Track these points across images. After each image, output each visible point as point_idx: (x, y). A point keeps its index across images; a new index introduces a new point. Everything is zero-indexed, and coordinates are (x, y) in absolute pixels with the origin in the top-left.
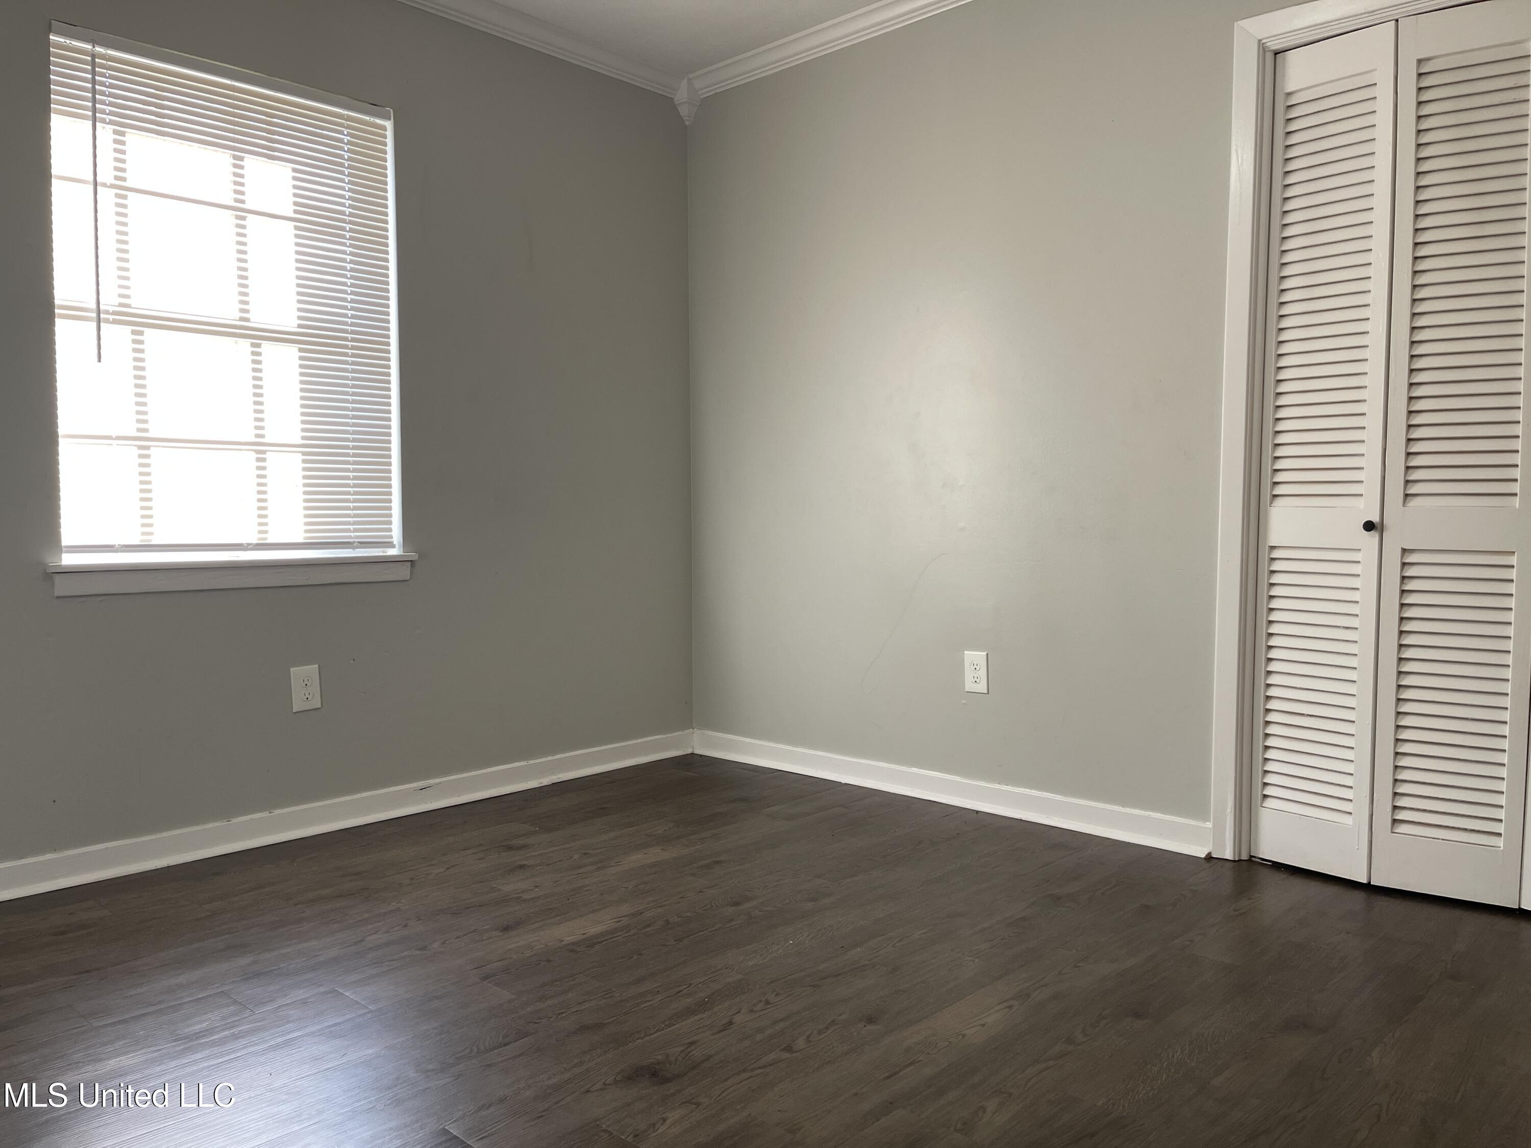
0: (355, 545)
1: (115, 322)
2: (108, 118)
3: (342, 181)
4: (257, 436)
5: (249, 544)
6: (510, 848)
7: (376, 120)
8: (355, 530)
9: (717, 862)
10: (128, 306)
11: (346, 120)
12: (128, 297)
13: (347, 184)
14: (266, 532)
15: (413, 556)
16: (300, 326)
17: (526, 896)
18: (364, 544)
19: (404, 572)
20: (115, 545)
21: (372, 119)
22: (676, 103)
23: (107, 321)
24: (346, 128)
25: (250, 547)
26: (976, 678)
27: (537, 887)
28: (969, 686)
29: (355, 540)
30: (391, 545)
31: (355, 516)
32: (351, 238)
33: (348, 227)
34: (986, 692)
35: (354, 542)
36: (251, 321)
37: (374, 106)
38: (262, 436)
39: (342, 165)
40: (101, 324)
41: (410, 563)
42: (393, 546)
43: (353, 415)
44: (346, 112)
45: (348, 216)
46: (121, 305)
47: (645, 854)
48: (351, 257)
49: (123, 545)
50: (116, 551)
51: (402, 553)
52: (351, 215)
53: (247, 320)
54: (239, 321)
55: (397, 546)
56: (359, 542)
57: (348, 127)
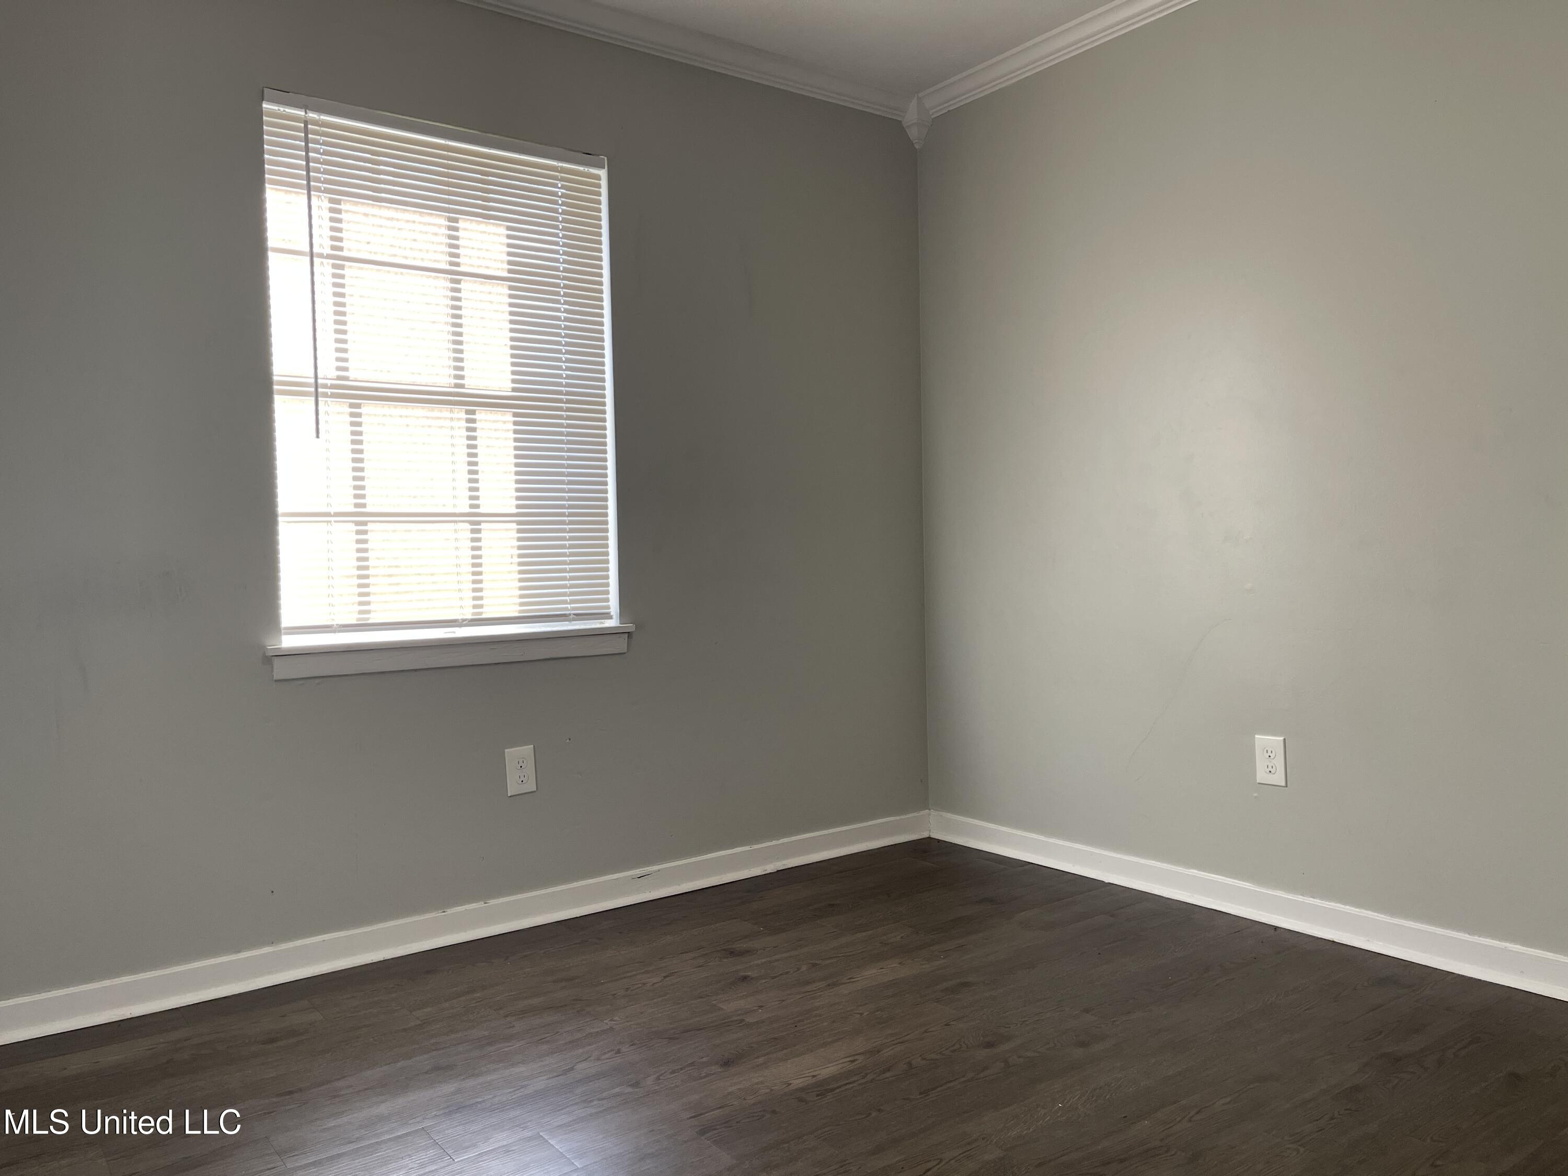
0: (572, 616)
1: (333, 396)
2: (323, 186)
3: (556, 235)
4: (472, 506)
5: (464, 620)
6: (732, 953)
7: (591, 170)
8: (572, 602)
9: (966, 985)
10: (347, 379)
11: (560, 172)
12: (346, 369)
13: (561, 238)
14: (481, 606)
15: (630, 627)
16: (514, 390)
17: (750, 1019)
18: (580, 616)
19: (621, 645)
20: (334, 625)
21: (586, 169)
22: (904, 126)
23: (325, 395)
24: (560, 180)
25: (465, 623)
26: (1270, 767)
27: (761, 1007)
28: (1262, 776)
29: (572, 612)
30: (608, 616)
31: (572, 586)
32: (566, 295)
33: (562, 283)
34: (1283, 784)
35: (570, 614)
36: (466, 387)
37: (587, 155)
38: (478, 506)
39: (556, 219)
40: (320, 399)
41: (627, 635)
42: (611, 618)
43: (568, 480)
44: (560, 164)
45: (562, 272)
46: (339, 378)
47: (882, 968)
48: (565, 315)
49: (341, 625)
50: (334, 632)
51: (618, 625)
52: (565, 270)
53: (462, 386)
54: (454, 388)
55: (614, 617)
56: (574, 614)
57: (562, 179)
